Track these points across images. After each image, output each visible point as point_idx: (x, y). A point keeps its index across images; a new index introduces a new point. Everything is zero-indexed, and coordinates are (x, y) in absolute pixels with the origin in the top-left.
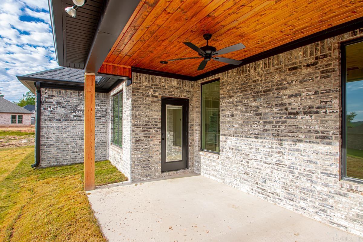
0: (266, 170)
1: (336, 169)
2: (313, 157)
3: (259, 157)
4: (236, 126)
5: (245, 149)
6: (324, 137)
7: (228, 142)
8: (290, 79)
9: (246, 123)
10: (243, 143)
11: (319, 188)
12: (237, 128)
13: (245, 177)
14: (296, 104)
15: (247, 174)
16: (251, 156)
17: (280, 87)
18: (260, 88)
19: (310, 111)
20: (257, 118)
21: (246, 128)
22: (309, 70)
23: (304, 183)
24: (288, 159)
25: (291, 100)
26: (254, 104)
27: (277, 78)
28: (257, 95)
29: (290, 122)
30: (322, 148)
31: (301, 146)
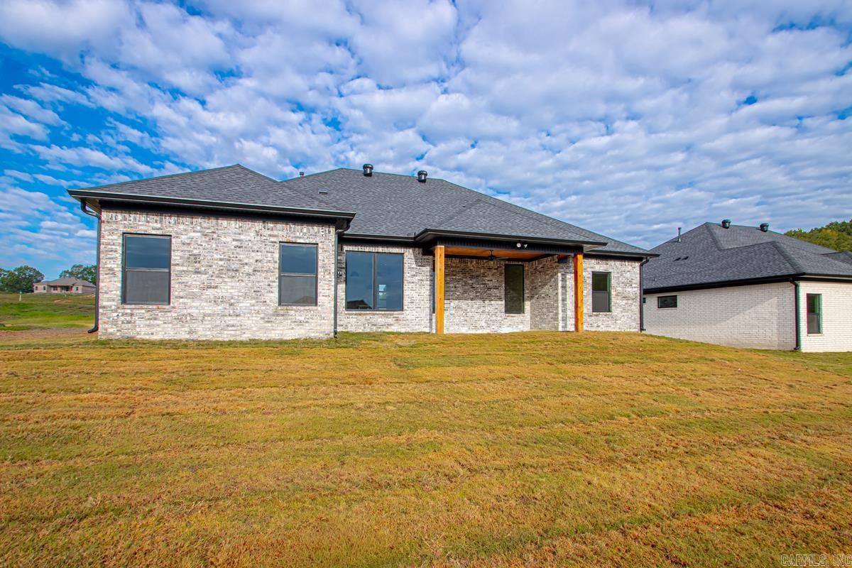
0: (477, 316)
1: (503, 310)
2: (497, 307)
3: (473, 310)
4: (458, 293)
5: (464, 307)
6: (500, 299)
7: (452, 304)
8: (488, 273)
9: (465, 292)
10: (463, 304)
11: (499, 318)
12: (458, 295)
13: (465, 323)
14: (490, 284)
15: (466, 320)
16: (469, 310)
17: (484, 276)
18: (474, 274)
19: (496, 288)
20: (472, 289)
21: (465, 295)
22: (496, 271)
23: (494, 318)
24: (488, 309)
25: (488, 282)
26: (470, 282)
27: (482, 271)
28: (472, 277)
29: (488, 292)
30: (500, 302)
31: (492, 302)
